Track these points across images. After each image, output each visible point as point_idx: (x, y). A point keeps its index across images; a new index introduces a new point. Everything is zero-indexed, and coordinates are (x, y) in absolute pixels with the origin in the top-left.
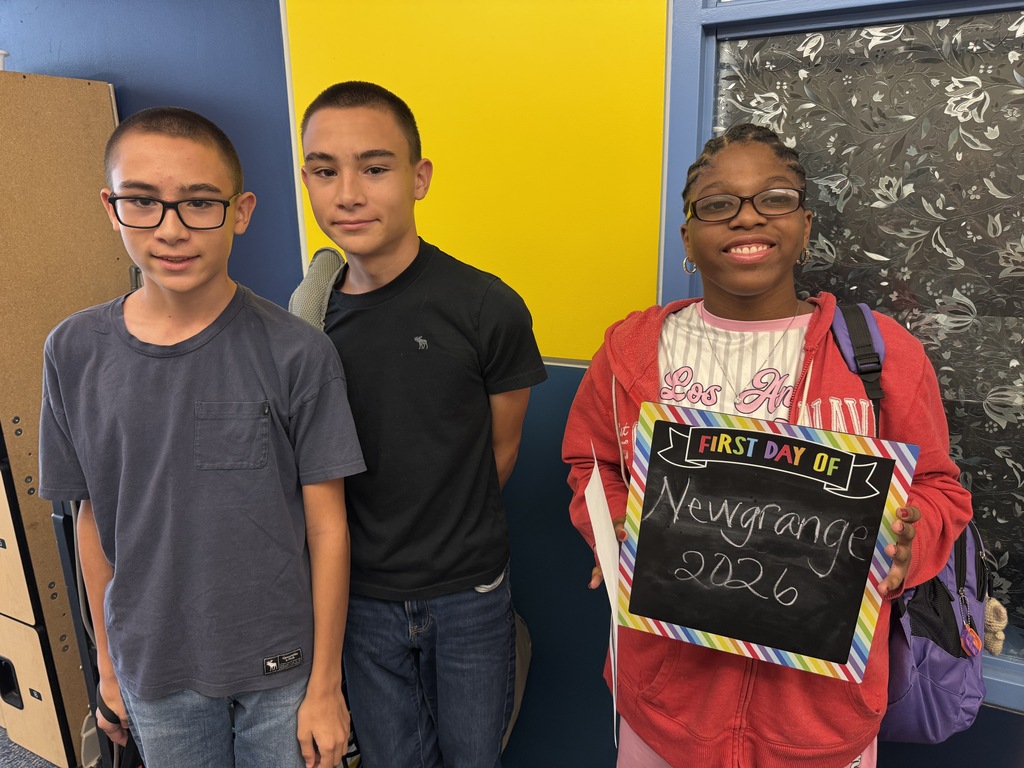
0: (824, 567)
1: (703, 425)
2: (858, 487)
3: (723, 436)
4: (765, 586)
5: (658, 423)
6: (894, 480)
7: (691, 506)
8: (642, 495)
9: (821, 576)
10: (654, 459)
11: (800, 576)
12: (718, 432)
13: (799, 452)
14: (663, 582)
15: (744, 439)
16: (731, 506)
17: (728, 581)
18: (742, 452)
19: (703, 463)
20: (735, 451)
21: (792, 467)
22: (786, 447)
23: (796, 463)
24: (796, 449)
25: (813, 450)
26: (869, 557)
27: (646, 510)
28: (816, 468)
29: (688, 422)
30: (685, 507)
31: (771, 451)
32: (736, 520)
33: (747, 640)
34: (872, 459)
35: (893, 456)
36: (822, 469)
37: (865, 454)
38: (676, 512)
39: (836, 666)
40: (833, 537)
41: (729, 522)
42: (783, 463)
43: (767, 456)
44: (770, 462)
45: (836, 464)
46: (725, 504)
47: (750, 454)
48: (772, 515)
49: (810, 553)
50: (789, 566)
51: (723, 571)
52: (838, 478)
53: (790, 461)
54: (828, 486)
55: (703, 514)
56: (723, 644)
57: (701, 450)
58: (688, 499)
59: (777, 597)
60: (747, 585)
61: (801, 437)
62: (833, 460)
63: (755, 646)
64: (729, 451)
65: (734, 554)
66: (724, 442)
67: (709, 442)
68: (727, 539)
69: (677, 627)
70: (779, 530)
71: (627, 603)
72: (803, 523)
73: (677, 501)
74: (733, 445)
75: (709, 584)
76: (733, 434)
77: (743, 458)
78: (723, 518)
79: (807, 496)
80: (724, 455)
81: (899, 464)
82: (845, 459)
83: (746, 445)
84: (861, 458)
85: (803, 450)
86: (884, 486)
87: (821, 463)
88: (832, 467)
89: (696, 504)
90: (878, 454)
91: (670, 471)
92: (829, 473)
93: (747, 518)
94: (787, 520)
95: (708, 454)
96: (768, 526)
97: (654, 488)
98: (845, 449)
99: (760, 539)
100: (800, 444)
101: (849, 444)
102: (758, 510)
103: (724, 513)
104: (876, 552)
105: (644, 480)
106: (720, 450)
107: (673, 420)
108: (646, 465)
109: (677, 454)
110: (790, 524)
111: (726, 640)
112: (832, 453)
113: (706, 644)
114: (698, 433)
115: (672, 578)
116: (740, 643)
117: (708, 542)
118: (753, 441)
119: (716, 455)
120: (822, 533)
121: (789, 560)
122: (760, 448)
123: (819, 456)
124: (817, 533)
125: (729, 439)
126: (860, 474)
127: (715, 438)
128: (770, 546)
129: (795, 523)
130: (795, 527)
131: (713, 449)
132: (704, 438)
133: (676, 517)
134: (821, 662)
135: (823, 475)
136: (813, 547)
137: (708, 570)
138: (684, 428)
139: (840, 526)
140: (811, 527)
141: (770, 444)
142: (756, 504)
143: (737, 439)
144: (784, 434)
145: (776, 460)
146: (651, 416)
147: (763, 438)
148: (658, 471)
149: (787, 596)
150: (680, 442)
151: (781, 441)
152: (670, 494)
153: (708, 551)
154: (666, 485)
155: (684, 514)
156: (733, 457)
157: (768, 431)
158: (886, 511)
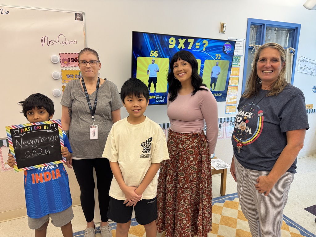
0: (53, 145)
1: (20, 127)
2: (53, 129)
3: (25, 128)
4: (43, 152)
5: (10, 130)
6: (58, 126)
8: (12, 145)
9: (53, 147)
10: (12, 137)
11: (49, 148)
12: (24, 128)
13: (40, 127)
14: (23, 160)
16: (32, 141)
17: (36, 154)
19: (23, 135)
21: (40, 130)
22: (38, 127)
25: (43, 126)
26: (59, 140)
27: (14, 148)
28: (44, 128)
29: (17, 128)
30: (22, 144)
32: (33, 143)
33: (44, 163)
35: (57, 122)
38: (21, 146)
39: (61, 161)
40: (52, 139)
41: (32, 143)
42: (38, 129)
43: (35, 129)
44: (36, 130)
46: (30, 140)
47: (32, 130)
48: (40, 139)
49: (49, 143)
50: (46, 147)
51: (35, 153)
52: (49, 129)
54: (48, 131)
55: (27, 144)
57: (22, 132)
58: (23, 142)
59: (46, 153)
60: (40, 154)
61: (40, 124)
62: (47, 126)
63: (46, 164)
64: (27, 131)
65: (35, 149)
66: (26, 129)
67: (23, 130)
68: (33, 147)
69: (29, 167)
70: (42, 141)
71: (17, 167)
72: (46, 139)
73: (20, 143)
74: (28, 129)
75: (32, 156)
76: (27, 127)
77: (31, 131)
79: (45, 134)
80: (27, 132)
81: (58, 123)
82: (49, 125)
83: (30, 128)
84: (52, 124)
86: (57, 128)
87: (45, 127)
89: (24, 143)
90: (54, 123)
91: (17, 138)
92: (47, 129)
93: (35, 142)
94: (43, 139)
95: (23, 132)
96: (40, 141)
97: (14, 143)
98: (48, 124)
99: (39, 144)
100: (40, 125)
101: (49, 123)
102: (37, 139)
104: (60, 139)
105: (12, 142)
106: (26, 131)
107: (14, 128)
108: (11, 139)
109: (17, 134)
110: (44, 140)
111: (40, 165)
112: (46, 125)
114: (20, 129)
115: (25, 158)
116: (43, 165)
117: (30, 149)
118: (31, 127)
119: (25, 132)
120: (50, 139)
122: (33, 128)
123: (44, 126)
125: (27, 128)
126: (53, 127)
127: (24, 129)
128: (41, 145)
130: (45, 140)
131: (24, 131)
132: (21, 130)
133: (21, 147)
134: (58, 161)
135: (46, 129)
137: (31, 154)
138: (17, 129)
139: (53, 137)
140: (48, 139)
141: (35, 127)
144: (37, 124)
146: (9, 129)
147: (33, 126)
148: (14, 139)
149: (48, 152)
150: (17, 132)
151: (36, 126)
152: (18, 143)
153: (30, 150)
154: (17, 141)
155: (23, 145)
156: (28, 131)
157: (33, 125)
158: (59, 132)
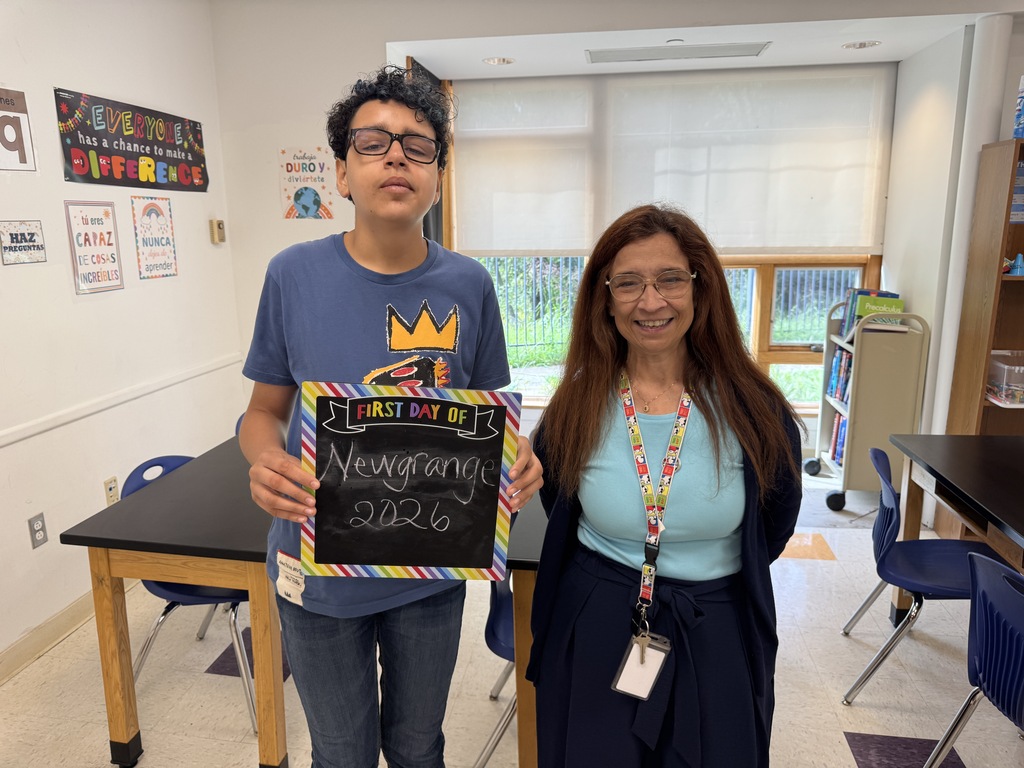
0: (465, 495)
1: (358, 396)
2: (483, 430)
3: (375, 403)
4: (424, 519)
5: (319, 399)
6: (508, 421)
7: (357, 465)
8: (314, 462)
9: (465, 503)
10: (320, 430)
11: (449, 506)
12: (371, 401)
13: (436, 409)
14: (340, 532)
15: (392, 404)
16: (389, 459)
17: (394, 520)
18: (392, 414)
19: (362, 428)
20: (386, 415)
21: (432, 422)
22: (426, 406)
23: (435, 418)
24: (433, 406)
25: (445, 406)
26: (498, 482)
28: (450, 420)
29: (344, 395)
30: (352, 466)
31: (415, 411)
32: (394, 470)
33: (415, 565)
34: (491, 407)
35: (505, 403)
36: (455, 420)
37: (484, 404)
38: (345, 472)
39: (484, 571)
40: (469, 471)
41: (389, 472)
42: (425, 419)
43: (412, 415)
44: (415, 420)
45: (464, 414)
46: (384, 459)
47: (398, 415)
48: (421, 461)
49: (455, 487)
50: (440, 499)
51: (390, 513)
52: (467, 425)
53: (430, 417)
54: (461, 433)
55: (367, 470)
56: (397, 572)
57: (359, 417)
58: (354, 459)
59: (434, 526)
60: (410, 521)
61: (436, 397)
62: (462, 412)
63: (422, 569)
64: (381, 415)
65: (396, 497)
66: (377, 408)
67: (365, 409)
68: (389, 487)
69: (358, 567)
70: (429, 472)
71: (312, 556)
72: (446, 464)
73: (344, 462)
74: (384, 410)
75: (379, 526)
76: (383, 400)
77: (394, 419)
78: (384, 470)
79: (448, 444)
80: (378, 419)
81: (509, 409)
82: (470, 410)
83: (394, 408)
84: (482, 408)
85: (438, 406)
86: (501, 427)
87: (453, 415)
88: (462, 418)
89: (360, 462)
90: (494, 403)
91: (335, 438)
92: (461, 422)
93: (402, 467)
94: (434, 463)
95: (365, 420)
96: (420, 471)
97: (322, 454)
98: (469, 403)
99: (415, 482)
100: (436, 402)
101: (472, 398)
102: (410, 460)
103: (384, 465)
104: (502, 478)
105: (314, 449)
106: (374, 415)
107: (332, 394)
108: (314, 436)
109: (339, 422)
110: (436, 466)
111: (399, 568)
112: (460, 406)
113: (383, 575)
114: (354, 403)
115: (348, 527)
116: (410, 568)
117: (373, 493)
118: (399, 404)
119: (372, 419)
120: (461, 469)
121: (439, 495)
122: (405, 409)
123: (451, 410)
124: (457, 470)
125: (381, 405)
126: (483, 420)
127: (369, 406)
128: (425, 487)
129: (440, 465)
130: (441, 468)
131: (368, 415)
132: (360, 407)
133: (345, 476)
134: (473, 570)
135: (456, 425)
136: (456, 482)
137: (377, 515)
138: (342, 401)
139: (474, 462)
140: (452, 467)
141: (413, 405)
142: (408, 454)
143: (387, 404)
144: (423, 396)
145: (420, 417)
146: (312, 393)
147: (406, 401)
148: (325, 440)
149: (442, 524)
150: (340, 413)
151: (421, 402)
152: (337, 457)
153: (375, 499)
154: (334, 450)
155: (352, 473)
156: (385, 419)
157: (410, 395)
158: (505, 447)
